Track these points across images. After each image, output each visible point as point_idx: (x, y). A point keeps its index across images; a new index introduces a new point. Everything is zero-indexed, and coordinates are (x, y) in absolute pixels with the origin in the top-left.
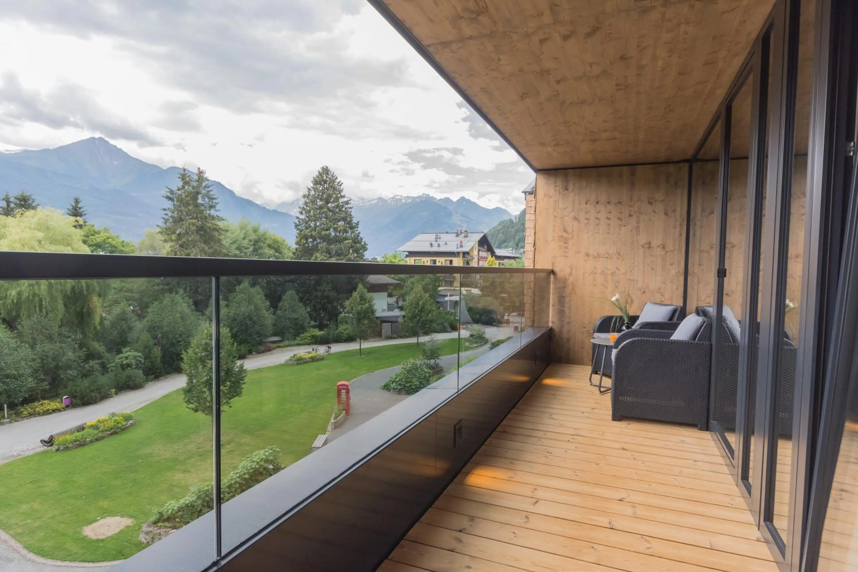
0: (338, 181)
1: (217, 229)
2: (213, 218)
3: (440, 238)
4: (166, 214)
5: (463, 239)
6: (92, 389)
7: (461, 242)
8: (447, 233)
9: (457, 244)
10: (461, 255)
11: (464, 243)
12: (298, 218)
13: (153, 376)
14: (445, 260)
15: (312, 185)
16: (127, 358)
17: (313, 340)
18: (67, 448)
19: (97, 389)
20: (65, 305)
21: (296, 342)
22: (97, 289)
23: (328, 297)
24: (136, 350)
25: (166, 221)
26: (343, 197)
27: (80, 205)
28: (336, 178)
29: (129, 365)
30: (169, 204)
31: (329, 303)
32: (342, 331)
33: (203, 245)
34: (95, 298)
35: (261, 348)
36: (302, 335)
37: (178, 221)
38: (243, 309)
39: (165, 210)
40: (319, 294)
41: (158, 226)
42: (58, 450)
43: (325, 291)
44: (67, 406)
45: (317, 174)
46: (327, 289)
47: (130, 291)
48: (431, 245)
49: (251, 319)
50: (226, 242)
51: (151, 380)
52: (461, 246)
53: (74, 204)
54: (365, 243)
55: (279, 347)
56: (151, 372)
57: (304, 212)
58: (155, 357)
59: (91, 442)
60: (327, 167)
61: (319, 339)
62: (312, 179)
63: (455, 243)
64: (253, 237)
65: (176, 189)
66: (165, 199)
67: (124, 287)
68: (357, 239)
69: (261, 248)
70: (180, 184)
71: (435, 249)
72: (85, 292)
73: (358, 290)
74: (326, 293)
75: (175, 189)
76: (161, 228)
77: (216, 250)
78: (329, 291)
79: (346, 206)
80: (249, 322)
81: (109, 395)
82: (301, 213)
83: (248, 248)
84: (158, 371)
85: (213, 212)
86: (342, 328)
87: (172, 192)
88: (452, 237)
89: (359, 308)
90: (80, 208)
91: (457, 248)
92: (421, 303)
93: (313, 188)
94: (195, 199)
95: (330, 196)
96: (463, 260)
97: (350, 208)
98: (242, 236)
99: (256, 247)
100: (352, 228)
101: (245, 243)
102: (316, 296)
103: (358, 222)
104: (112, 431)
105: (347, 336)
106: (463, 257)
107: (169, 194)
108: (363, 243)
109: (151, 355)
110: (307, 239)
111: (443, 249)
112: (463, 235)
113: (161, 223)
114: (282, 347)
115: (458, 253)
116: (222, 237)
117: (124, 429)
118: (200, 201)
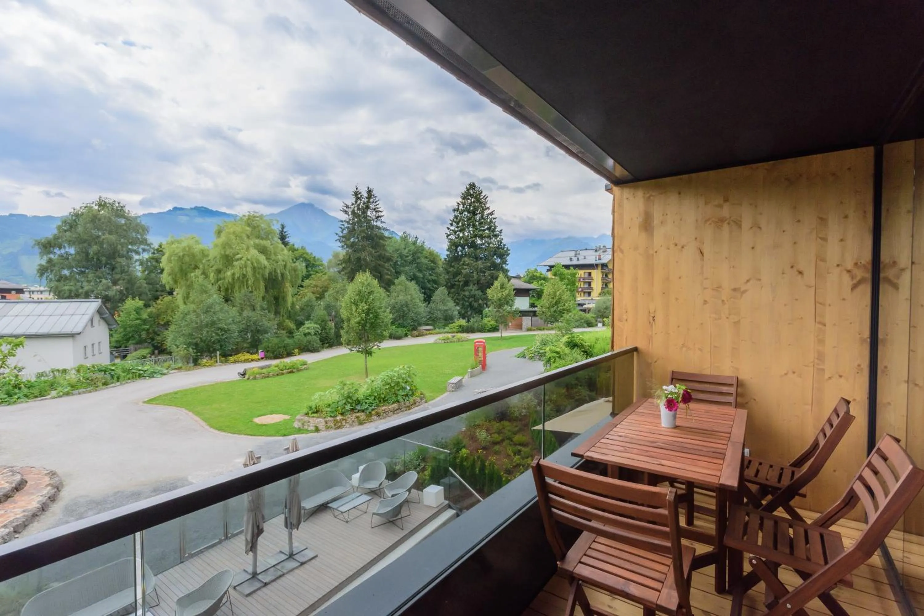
0: (483, 194)
1: (382, 237)
2: (379, 228)
3: (579, 254)
4: (343, 225)
5: (602, 254)
6: (280, 345)
7: (600, 256)
8: (586, 249)
9: (596, 258)
10: (600, 268)
11: (602, 257)
12: (448, 228)
13: (328, 345)
14: (585, 273)
15: (461, 200)
16: (308, 328)
17: (460, 329)
18: (255, 378)
19: (284, 347)
20: (266, 288)
21: (445, 330)
22: (289, 278)
23: (474, 296)
24: (316, 323)
25: (343, 230)
26: (488, 208)
27: (285, 230)
28: (482, 193)
29: (309, 334)
30: (345, 217)
31: (475, 302)
32: (486, 323)
33: (371, 249)
34: (288, 285)
35: (415, 332)
36: (451, 325)
37: (352, 231)
38: (401, 297)
39: (342, 221)
40: (467, 293)
41: (337, 234)
42: (248, 379)
43: (471, 290)
44: (262, 358)
45: (466, 190)
46: (473, 289)
47: (316, 286)
48: (571, 259)
49: (407, 306)
50: (390, 249)
51: (327, 347)
52: (600, 259)
53: (280, 229)
54: (507, 249)
55: (431, 334)
56: (326, 341)
57: (454, 224)
58: (330, 329)
59: (273, 375)
60: (474, 184)
61: (465, 328)
62: (461, 195)
63: (594, 257)
64: (412, 248)
65: (351, 204)
66: (342, 212)
67: (311, 284)
68: (500, 245)
69: (419, 258)
70: (353, 200)
71: (575, 262)
72: (280, 278)
73: (499, 279)
74: (473, 293)
75: (349, 204)
76: (339, 236)
77: (381, 254)
78: (475, 290)
79: (491, 217)
80: (405, 309)
81: (293, 353)
82: (452, 225)
83: (407, 256)
84: (332, 340)
85: (379, 224)
86: (486, 320)
87: (347, 207)
88: (592, 252)
89: (500, 295)
90: (285, 232)
91: (596, 261)
92: (558, 293)
93: (462, 203)
94: (364, 212)
95: (476, 209)
96: (602, 272)
97: (494, 219)
98: (403, 247)
99: (415, 257)
100: (496, 236)
101: (405, 252)
102: (465, 296)
103: (501, 230)
104: (290, 370)
105: (491, 327)
106: (602, 269)
107: (345, 208)
108: (505, 249)
109: (326, 327)
110: (457, 247)
111: (582, 262)
112: (602, 251)
113: (339, 231)
114: (433, 334)
115: (597, 265)
116: (386, 243)
117: (299, 370)
118: (369, 213)
